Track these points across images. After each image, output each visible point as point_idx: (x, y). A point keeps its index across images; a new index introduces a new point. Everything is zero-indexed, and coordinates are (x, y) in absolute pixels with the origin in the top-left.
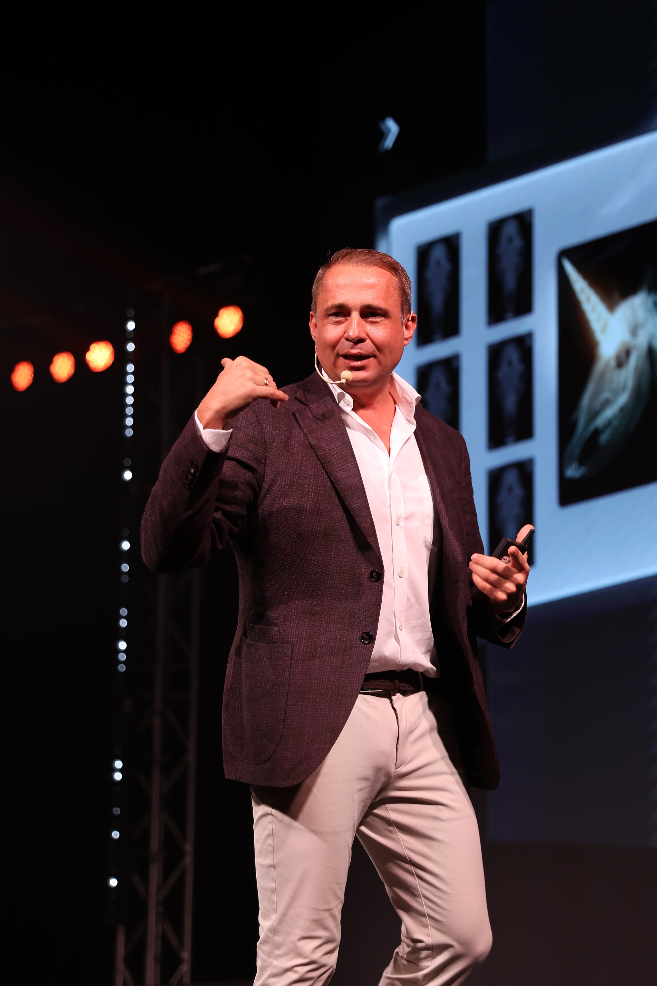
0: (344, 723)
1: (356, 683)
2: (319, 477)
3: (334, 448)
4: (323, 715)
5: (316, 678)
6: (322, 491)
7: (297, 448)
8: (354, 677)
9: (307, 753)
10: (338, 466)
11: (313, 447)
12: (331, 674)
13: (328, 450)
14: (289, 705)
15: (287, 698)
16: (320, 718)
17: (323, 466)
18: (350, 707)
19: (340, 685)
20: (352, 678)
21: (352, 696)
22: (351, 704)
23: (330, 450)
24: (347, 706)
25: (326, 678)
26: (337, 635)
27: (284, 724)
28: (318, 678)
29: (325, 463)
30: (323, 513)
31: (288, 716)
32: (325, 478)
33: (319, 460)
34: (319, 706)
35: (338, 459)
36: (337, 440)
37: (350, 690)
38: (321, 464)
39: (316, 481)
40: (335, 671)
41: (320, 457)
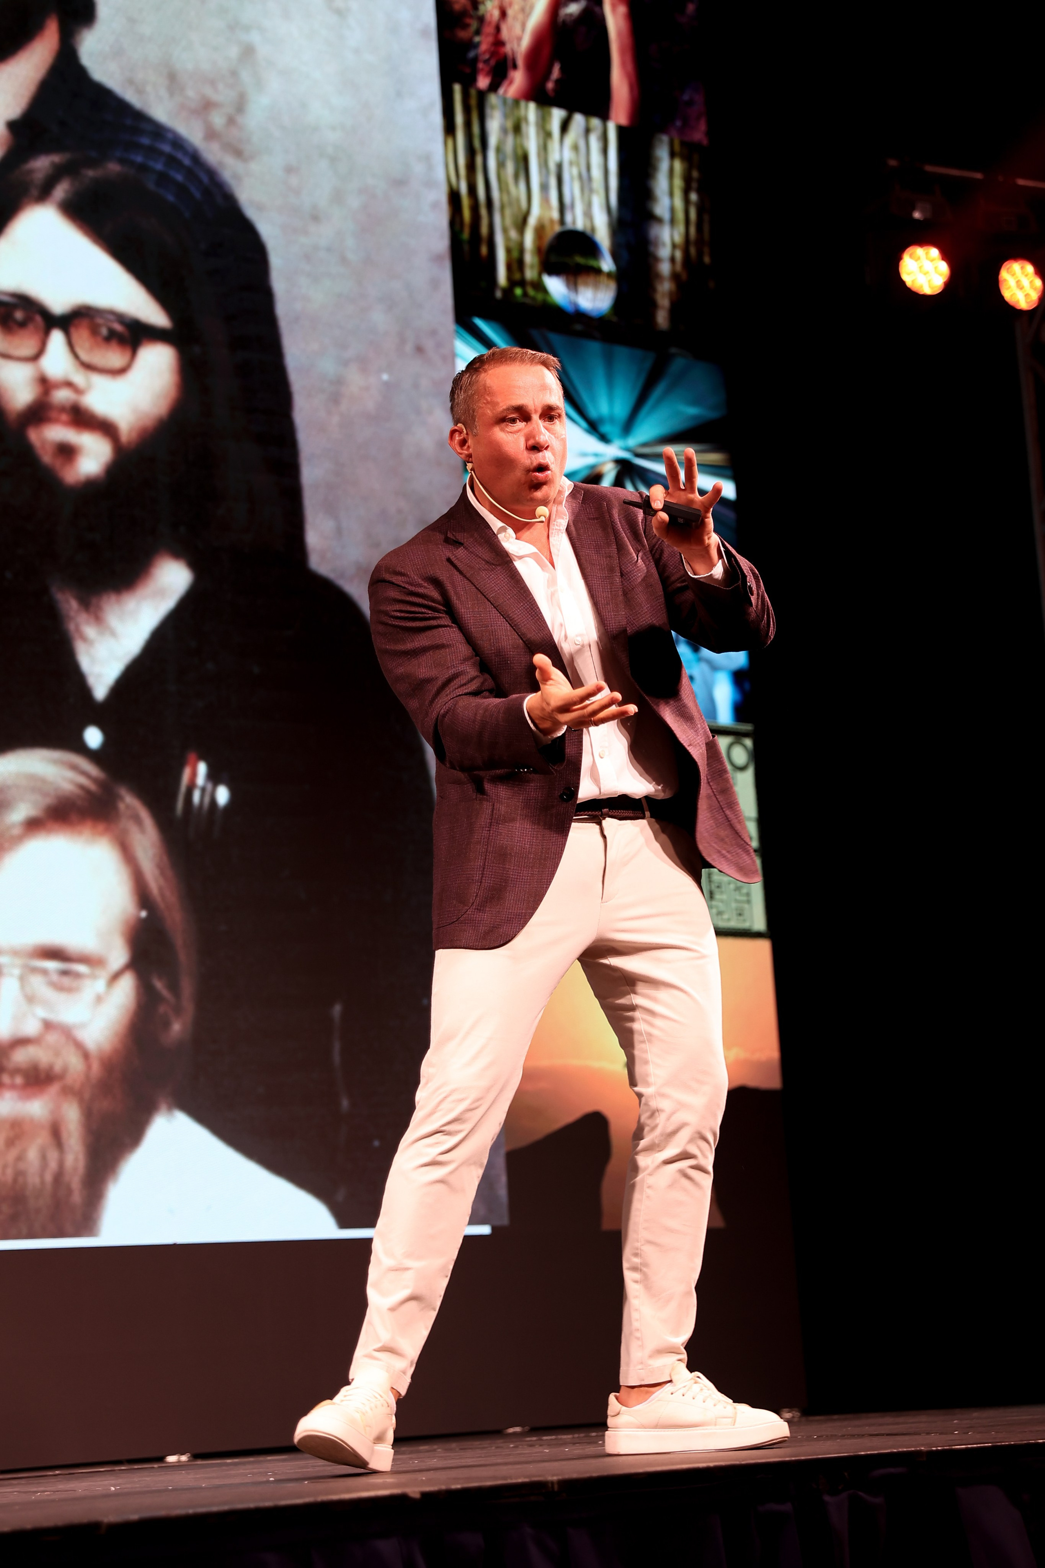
0: (547, 888)
1: (560, 844)
2: (496, 621)
3: (504, 586)
4: (525, 880)
5: (518, 840)
6: (503, 636)
7: (464, 596)
8: (557, 838)
9: (508, 917)
10: (513, 606)
11: (481, 591)
12: (533, 837)
13: (498, 590)
14: (488, 866)
15: (485, 859)
16: (523, 883)
17: (496, 609)
18: (554, 871)
19: (543, 849)
20: (556, 839)
21: (555, 858)
22: (554, 868)
23: (500, 589)
24: (550, 870)
25: (528, 842)
26: (538, 794)
27: (480, 885)
28: (520, 840)
29: (499, 605)
30: (510, 661)
31: (486, 877)
32: (504, 621)
33: (491, 603)
34: (521, 870)
35: (511, 597)
36: (504, 576)
37: (554, 853)
38: (495, 607)
39: (494, 626)
40: (537, 834)
41: (492, 599)
